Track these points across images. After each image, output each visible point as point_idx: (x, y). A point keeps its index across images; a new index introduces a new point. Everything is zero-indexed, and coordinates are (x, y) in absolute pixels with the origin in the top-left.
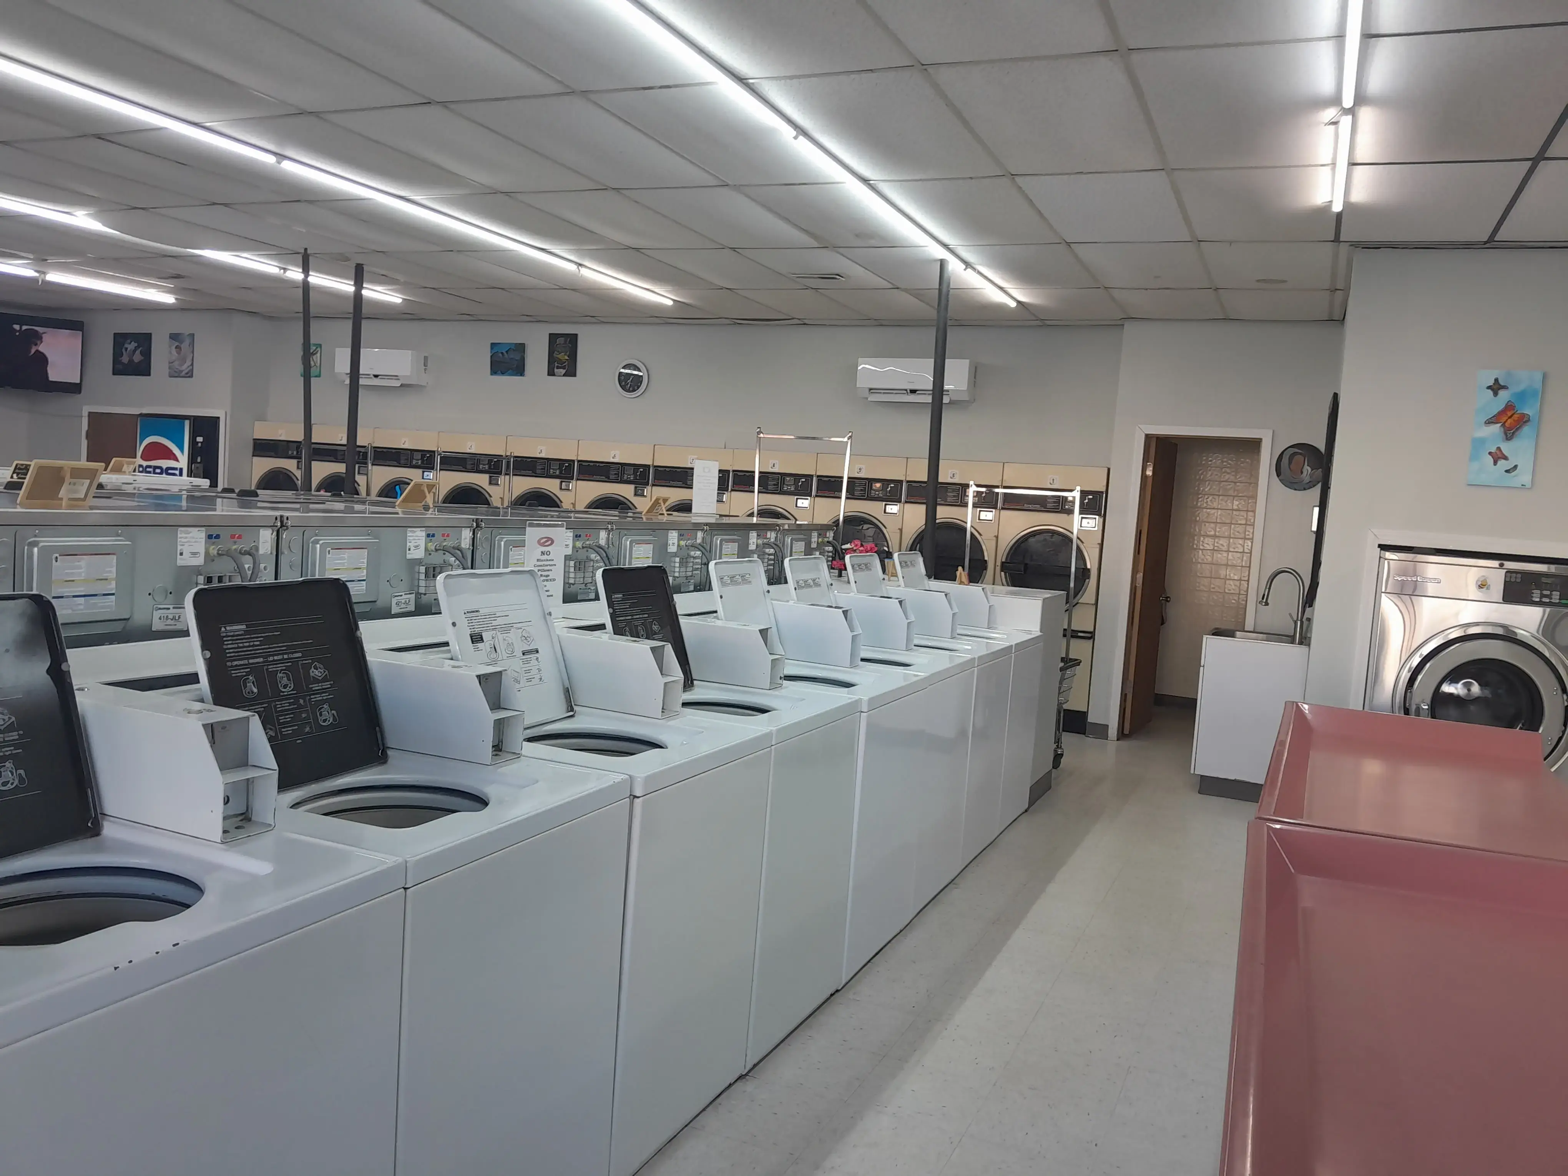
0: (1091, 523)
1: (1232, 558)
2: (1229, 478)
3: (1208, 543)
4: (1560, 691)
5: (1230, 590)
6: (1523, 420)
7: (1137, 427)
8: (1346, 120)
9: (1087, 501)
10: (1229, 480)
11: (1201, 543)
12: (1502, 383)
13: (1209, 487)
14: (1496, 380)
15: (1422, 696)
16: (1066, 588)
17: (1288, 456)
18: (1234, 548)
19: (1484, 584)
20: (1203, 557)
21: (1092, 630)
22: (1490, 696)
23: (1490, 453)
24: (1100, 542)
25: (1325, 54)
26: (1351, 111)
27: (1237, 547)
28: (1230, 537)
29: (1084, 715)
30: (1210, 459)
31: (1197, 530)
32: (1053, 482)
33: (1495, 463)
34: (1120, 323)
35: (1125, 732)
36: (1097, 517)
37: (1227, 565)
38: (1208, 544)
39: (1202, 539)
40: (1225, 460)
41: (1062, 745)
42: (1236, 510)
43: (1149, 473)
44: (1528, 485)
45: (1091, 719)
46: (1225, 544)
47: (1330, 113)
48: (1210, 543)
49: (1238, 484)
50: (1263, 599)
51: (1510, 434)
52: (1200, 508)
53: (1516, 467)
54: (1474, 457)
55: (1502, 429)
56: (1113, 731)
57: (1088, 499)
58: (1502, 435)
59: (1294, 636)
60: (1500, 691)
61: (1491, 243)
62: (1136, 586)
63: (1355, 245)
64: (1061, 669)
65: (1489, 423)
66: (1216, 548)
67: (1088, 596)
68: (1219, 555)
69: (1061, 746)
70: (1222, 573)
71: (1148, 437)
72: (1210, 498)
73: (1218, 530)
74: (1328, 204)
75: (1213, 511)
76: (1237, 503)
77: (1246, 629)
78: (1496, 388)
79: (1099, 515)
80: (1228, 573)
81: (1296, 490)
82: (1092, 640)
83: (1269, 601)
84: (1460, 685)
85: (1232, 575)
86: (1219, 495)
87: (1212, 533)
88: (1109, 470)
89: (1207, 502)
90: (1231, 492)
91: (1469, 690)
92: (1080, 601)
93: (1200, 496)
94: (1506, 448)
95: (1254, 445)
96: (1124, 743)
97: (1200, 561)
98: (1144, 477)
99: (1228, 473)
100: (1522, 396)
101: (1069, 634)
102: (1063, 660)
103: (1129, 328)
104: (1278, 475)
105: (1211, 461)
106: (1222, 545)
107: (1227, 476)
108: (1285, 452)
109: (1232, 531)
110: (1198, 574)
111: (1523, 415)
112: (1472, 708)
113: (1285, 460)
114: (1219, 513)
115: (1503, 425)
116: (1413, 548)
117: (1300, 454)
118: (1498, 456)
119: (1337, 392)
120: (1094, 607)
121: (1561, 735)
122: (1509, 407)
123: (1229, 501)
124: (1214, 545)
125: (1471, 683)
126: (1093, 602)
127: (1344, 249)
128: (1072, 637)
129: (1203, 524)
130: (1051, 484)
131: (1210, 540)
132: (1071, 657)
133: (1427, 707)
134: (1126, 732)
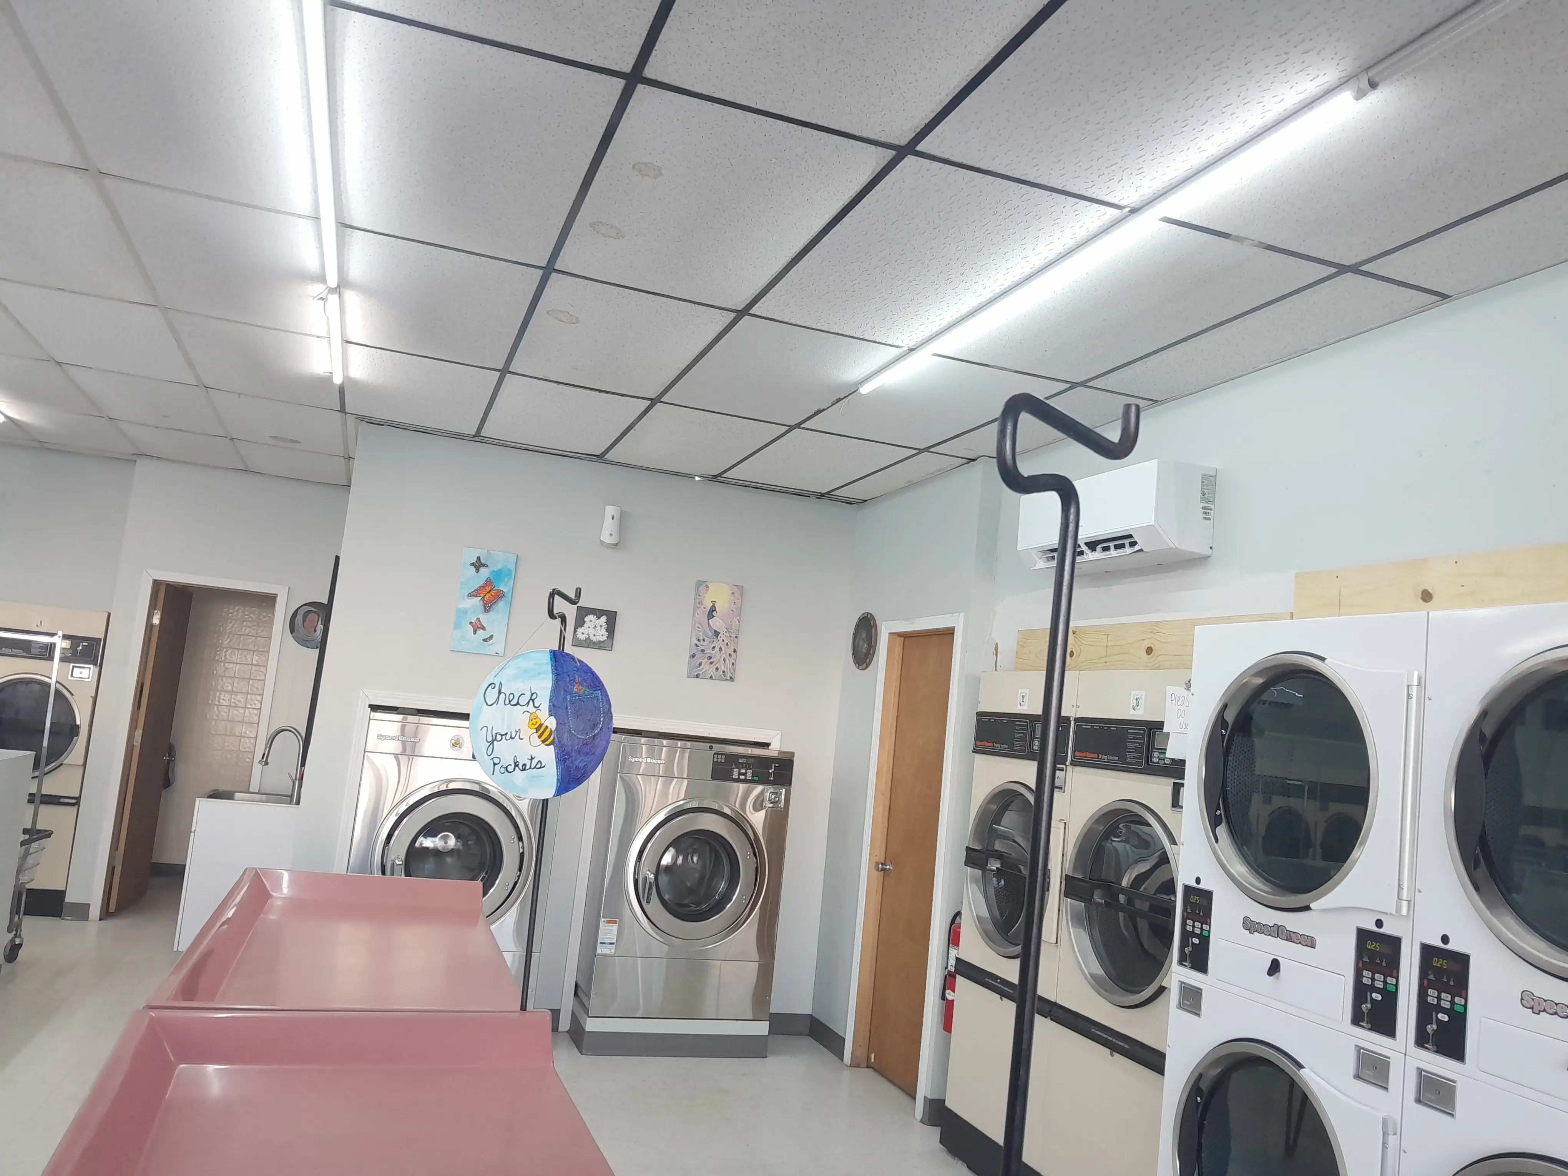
0: (85, 673)
1: (248, 715)
2: (250, 632)
3: (225, 699)
4: (516, 840)
5: (245, 748)
6: (500, 595)
7: (145, 572)
8: (334, 299)
9: (81, 648)
10: (250, 634)
11: (217, 698)
12: (483, 561)
13: (228, 640)
14: (479, 558)
15: (398, 852)
16: (38, 748)
17: (303, 614)
18: (251, 705)
19: (457, 742)
20: (217, 713)
21: (77, 795)
22: (461, 848)
23: (471, 623)
24: (93, 695)
25: (304, 232)
26: (338, 290)
27: (255, 704)
28: (248, 693)
29: (61, 894)
30: (231, 611)
31: (214, 685)
32: (41, 624)
33: (475, 632)
34: (134, 457)
35: (110, 911)
36: (91, 666)
37: (243, 722)
38: (223, 699)
39: (218, 694)
40: (246, 613)
41: (21, 933)
42: (255, 665)
43: (156, 620)
44: (501, 652)
45: (68, 899)
46: (243, 700)
47: (317, 289)
48: (226, 699)
49: (259, 638)
50: (263, 758)
51: (487, 607)
52: (218, 661)
53: (492, 636)
54: (457, 626)
55: (481, 602)
56: (95, 911)
57: (82, 645)
58: (482, 607)
59: (292, 796)
60: (470, 843)
61: (478, 436)
62: (133, 745)
63: (361, 418)
64: (23, 843)
65: (471, 596)
66: (232, 704)
67: (75, 755)
68: (235, 712)
69: (20, 935)
70: (238, 730)
71: (157, 584)
72: (229, 651)
73: (235, 685)
74: (329, 374)
75: (231, 665)
76: (257, 658)
77: (251, 790)
78: (478, 565)
79: (95, 664)
80: (244, 730)
81: (308, 647)
82: (76, 807)
83: (268, 761)
84: (437, 839)
85: (248, 732)
86: (238, 649)
87: (230, 688)
88: (109, 615)
89: (226, 655)
90: (251, 647)
91: (446, 843)
92: (64, 763)
93: (218, 649)
94: (484, 619)
95: (269, 600)
96: (109, 924)
97: (215, 717)
98: (149, 626)
99: (249, 627)
100: (499, 574)
101: (38, 799)
102: (25, 831)
103: (143, 467)
104: (292, 631)
105: (231, 613)
106: (239, 701)
107: (248, 630)
108: (299, 610)
109: (250, 687)
110: (212, 731)
111: (499, 591)
112: (449, 860)
113: (300, 617)
114: (237, 668)
115: (483, 598)
116: (398, 708)
117: (315, 612)
118: (477, 627)
119: (338, 555)
120: (82, 768)
121: (516, 880)
122: (488, 583)
123: (249, 656)
124: (230, 701)
125: (447, 836)
126: (81, 762)
127: (351, 420)
128: (42, 802)
129: (220, 679)
130: (37, 626)
131: (226, 695)
132: (38, 827)
133: (401, 863)
134: (112, 908)
